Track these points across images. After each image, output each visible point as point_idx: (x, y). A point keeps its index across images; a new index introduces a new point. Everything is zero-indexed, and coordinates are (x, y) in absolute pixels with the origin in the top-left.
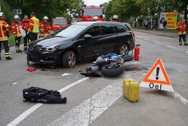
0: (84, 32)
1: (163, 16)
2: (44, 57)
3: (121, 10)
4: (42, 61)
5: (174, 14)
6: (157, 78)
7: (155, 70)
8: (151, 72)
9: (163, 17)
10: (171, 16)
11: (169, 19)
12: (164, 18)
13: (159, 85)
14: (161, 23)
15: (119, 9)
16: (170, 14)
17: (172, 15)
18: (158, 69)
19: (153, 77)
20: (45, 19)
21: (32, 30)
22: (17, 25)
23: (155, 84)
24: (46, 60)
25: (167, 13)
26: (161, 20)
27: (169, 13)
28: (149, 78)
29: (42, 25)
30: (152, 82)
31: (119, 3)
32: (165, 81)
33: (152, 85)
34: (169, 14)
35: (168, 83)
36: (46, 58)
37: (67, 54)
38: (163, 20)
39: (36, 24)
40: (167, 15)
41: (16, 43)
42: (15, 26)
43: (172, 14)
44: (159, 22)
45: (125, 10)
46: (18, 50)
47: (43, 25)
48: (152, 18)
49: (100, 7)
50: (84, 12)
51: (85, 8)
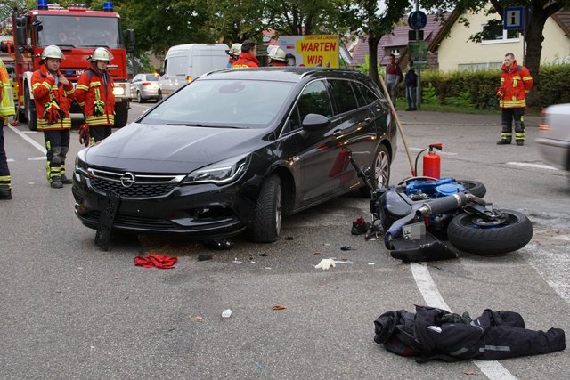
0: (295, 108)
1: (288, 47)
4: (185, 222)
5: (328, 41)
9: (290, 51)
10: (319, 48)
11: (311, 60)
12: (293, 57)
16: (313, 42)
17: (322, 44)
20: (101, 61)
25: (302, 39)
27: (311, 38)
29: (93, 84)
34: (309, 41)
36: (205, 210)
38: (290, 61)
40: (304, 47)
43: (319, 41)
47: (98, 83)
49: (108, 14)
50: (40, 28)
51: (43, 12)
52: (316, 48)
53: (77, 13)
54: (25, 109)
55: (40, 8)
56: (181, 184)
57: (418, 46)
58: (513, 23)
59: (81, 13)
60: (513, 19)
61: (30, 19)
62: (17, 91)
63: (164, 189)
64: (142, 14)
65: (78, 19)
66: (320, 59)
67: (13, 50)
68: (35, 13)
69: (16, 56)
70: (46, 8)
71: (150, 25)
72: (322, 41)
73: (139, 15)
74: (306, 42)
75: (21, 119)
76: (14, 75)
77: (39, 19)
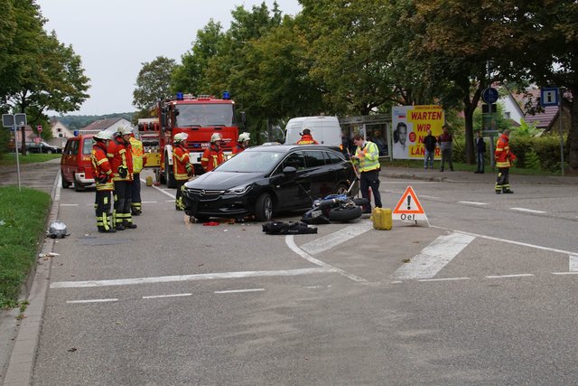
0: (282, 163)
1: (400, 117)
2: (228, 203)
3: (247, 94)
4: (224, 210)
5: (434, 110)
6: (409, 208)
7: (406, 199)
8: (401, 202)
9: (402, 120)
10: (427, 117)
11: (420, 128)
12: (405, 126)
13: (412, 215)
14: (396, 142)
15: (241, 92)
16: (422, 111)
17: (430, 113)
18: (409, 198)
19: (404, 207)
23: (407, 215)
24: (231, 208)
25: (412, 109)
26: (395, 132)
27: (420, 108)
28: (400, 209)
30: (403, 212)
31: (240, 69)
32: (418, 209)
33: (403, 217)
34: (419, 111)
35: (421, 212)
36: (233, 205)
37: (263, 199)
38: (402, 130)
40: (414, 116)
43: (427, 111)
44: (389, 137)
45: (266, 97)
48: (364, 125)
49: (226, 101)
50: (178, 114)
51: (179, 102)
52: (425, 116)
53: (204, 102)
54: (165, 173)
55: (178, 99)
56: (223, 194)
57: (490, 118)
58: (550, 100)
59: (207, 102)
60: (549, 98)
61: (171, 107)
62: (159, 159)
63: (216, 196)
64: (273, 87)
65: (204, 106)
66: (428, 127)
67: (158, 129)
68: (175, 103)
69: (160, 133)
70: (183, 99)
71: (280, 97)
72: (429, 110)
73: (270, 88)
74: (417, 111)
75: (162, 181)
76: (158, 147)
77: (177, 107)
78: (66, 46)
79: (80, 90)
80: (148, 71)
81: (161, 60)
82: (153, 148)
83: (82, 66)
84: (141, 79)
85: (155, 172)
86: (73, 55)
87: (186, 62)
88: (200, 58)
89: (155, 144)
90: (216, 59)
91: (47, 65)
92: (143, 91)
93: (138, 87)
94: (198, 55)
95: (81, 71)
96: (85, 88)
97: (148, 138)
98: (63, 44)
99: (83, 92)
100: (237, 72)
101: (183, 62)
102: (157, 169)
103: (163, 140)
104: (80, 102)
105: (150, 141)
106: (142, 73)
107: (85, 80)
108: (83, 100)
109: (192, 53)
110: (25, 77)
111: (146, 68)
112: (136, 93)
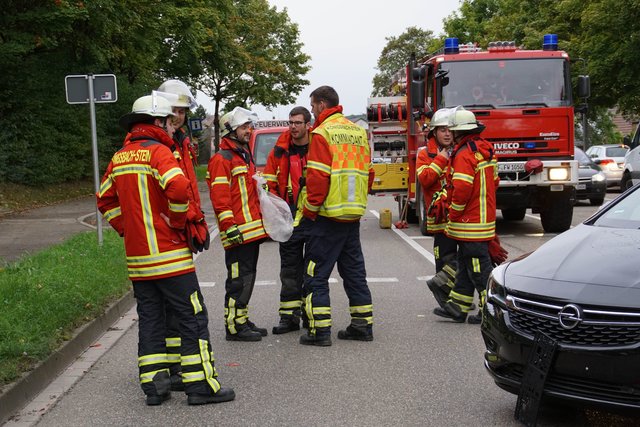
21: (321, 204)
22: (242, 169)
39: (345, 165)
41: (229, 281)
42: (228, 174)
46: (238, 326)
49: (549, 53)
50: (446, 81)
51: (450, 57)
53: (502, 55)
54: (417, 204)
55: (447, 51)
59: (508, 55)
61: (432, 68)
62: (406, 176)
63: (632, 335)
64: (605, 50)
67: (404, 116)
68: (440, 59)
69: (409, 125)
70: (456, 51)
71: (618, 65)
75: (410, 218)
76: (403, 153)
77: (445, 68)
78: (279, 11)
79: (296, 73)
80: (395, 47)
81: (413, 33)
82: (394, 154)
83: (300, 39)
84: (384, 61)
85: (397, 199)
86: (288, 23)
87: (451, 29)
88: (472, 22)
89: (397, 147)
90: (497, 21)
91: (242, 31)
92: (386, 78)
93: (379, 72)
94: (468, 17)
95: (299, 47)
96: (304, 71)
97: (386, 134)
98: (275, 8)
99: (300, 76)
100: (536, 33)
101: (446, 29)
102: (402, 194)
103: (413, 139)
104: (296, 91)
105: (390, 140)
106: (385, 51)
107: (303, 58)
108: (300, 89)
109: (460, 15)
110: (203, 45)
111: (393, 45)
112: (377, 81)
